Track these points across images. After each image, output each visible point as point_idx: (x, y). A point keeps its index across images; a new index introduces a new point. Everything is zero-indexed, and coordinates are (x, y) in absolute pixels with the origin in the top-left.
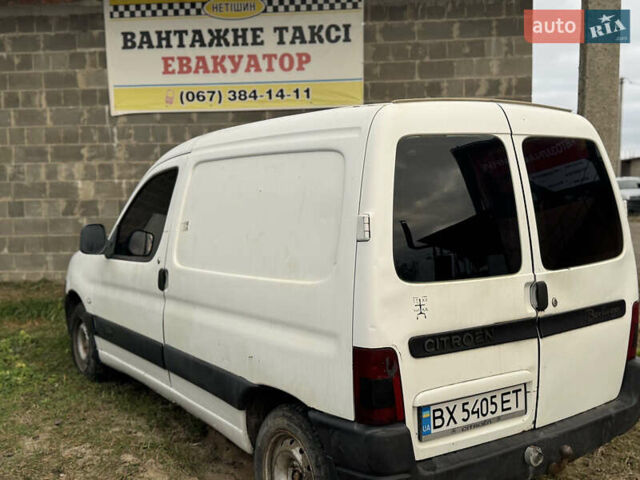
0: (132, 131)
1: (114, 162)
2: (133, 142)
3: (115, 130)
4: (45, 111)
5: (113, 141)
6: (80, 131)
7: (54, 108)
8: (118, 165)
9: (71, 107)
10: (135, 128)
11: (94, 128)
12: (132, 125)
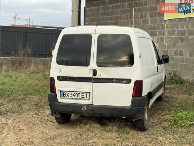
0: (170, 26)
1: (164, 36)
2: (170, 29)
3: (165, 25)
4: (149, 19)
5: (165, 29)
6: (157, 26)
7: (151, 18)
8: (165, 37)
9: (155, 18)
10: (171, 24)
11: (160, 25)
12: (170, 23)
